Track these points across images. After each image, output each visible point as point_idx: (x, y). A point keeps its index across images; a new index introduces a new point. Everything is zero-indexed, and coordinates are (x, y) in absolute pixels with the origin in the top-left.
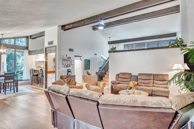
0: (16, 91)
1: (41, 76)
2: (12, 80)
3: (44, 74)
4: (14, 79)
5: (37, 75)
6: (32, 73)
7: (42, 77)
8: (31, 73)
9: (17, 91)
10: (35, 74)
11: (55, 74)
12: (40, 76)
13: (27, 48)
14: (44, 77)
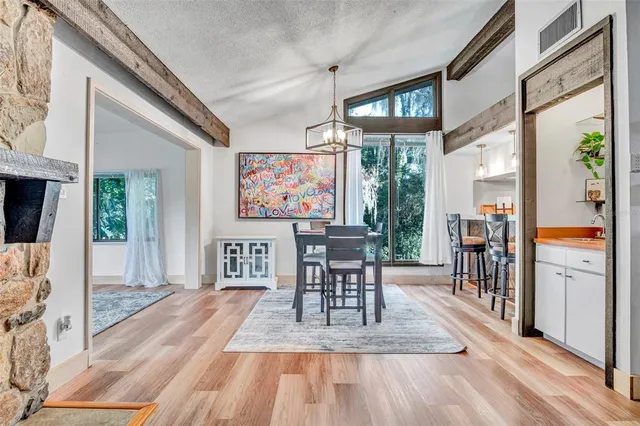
0: (371, 318)
1: (497, 253)
2: (356, 264)
3: (517, 246)
4: (364, 259)
5: (480, 249)
6: (456, 234)
7: (504, 260)
8: (451, 235)
9: (378, 320)
10: (468, 240)
11: (603, 244)
12: (492, 251)
13: (436, 124)
14: (513, 261)
